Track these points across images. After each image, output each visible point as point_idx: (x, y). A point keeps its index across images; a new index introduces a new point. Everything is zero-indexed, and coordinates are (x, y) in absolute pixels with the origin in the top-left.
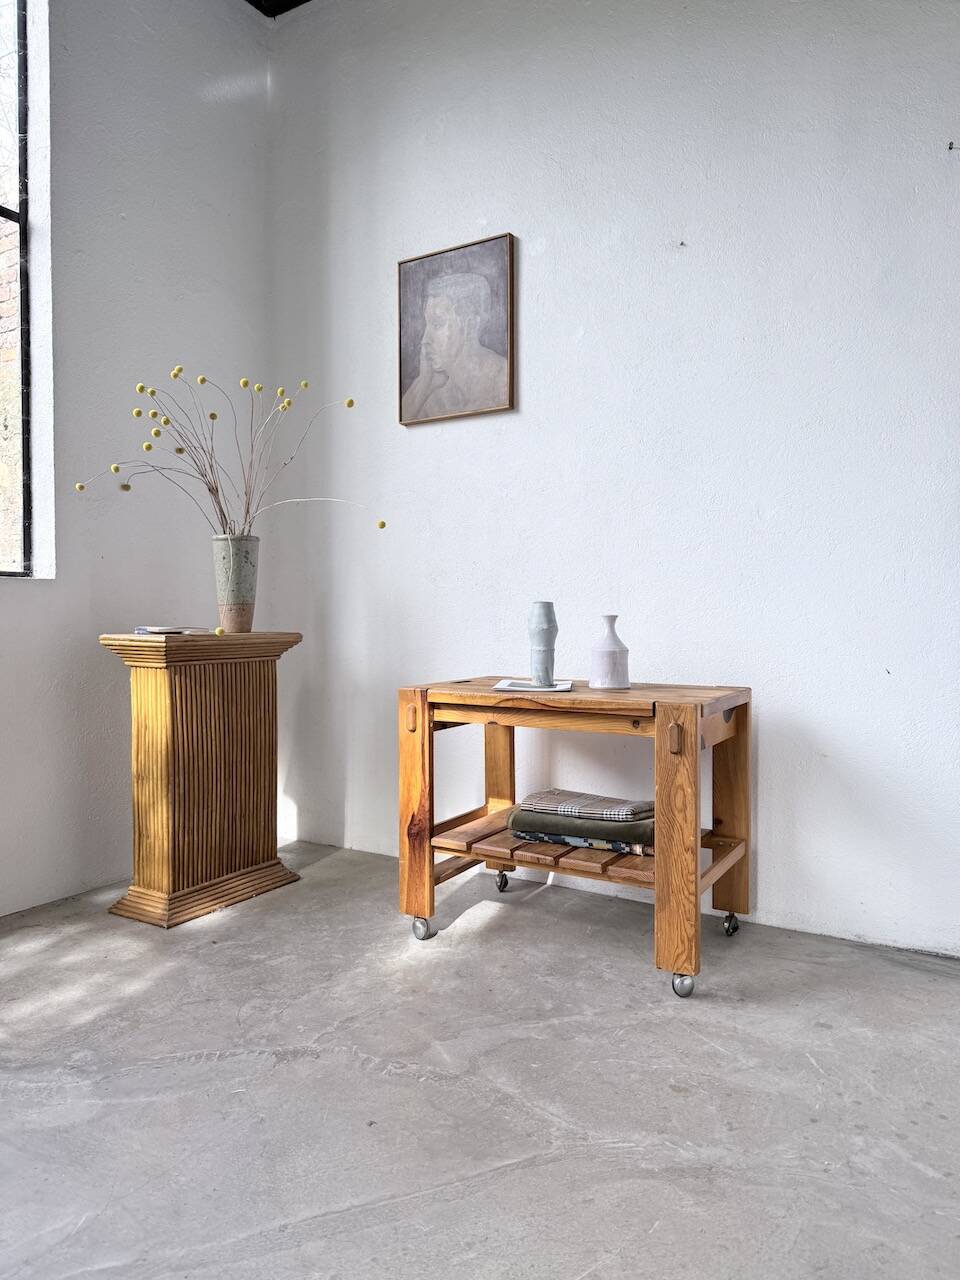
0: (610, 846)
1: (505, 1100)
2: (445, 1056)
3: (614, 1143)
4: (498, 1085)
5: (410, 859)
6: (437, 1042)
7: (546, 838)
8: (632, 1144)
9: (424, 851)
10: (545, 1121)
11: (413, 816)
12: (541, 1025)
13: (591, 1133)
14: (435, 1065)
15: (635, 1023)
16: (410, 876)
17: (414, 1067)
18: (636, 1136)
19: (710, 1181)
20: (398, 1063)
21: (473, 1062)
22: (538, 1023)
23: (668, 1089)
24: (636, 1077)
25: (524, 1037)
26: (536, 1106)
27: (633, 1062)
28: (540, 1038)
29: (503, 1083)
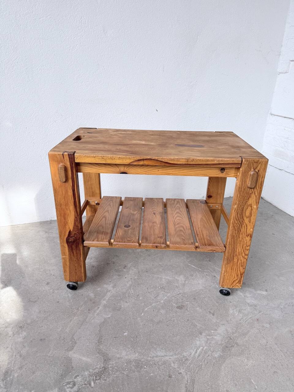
1: (139, 365)
2: (84, 359)
3: (196, 352)
4: (126, 357)
6: (71, 353)
8: (201, 348)
10: (165, 363)
12: (101, 308)
13: (185, 354)
14: (87, 370)
15: (130, 283)
17: (79, 379)
18: (198, 343)
19: (237, 344)
20: (69, 383)
21: (100, 352)
22: (99, 308)
23: (178, 310)
24: (163, 311)
25: (103, 320)
26: (153, 357)
27: (153, 304)
28: (109, 316)
29: (127, 355)
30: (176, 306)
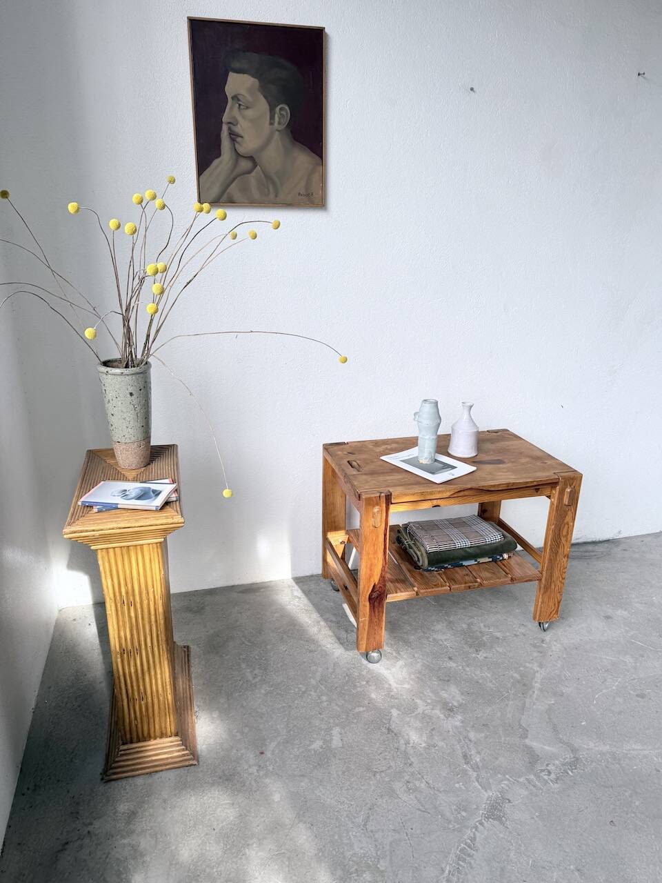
0: (491, 560)
1: (615, 757)
4: (597, 749)
5: (370, 615)
6: (527, 741)
7: (449, 567)
9: (383, 607)
10: (645, 757)
11: (374, 586)
12: (536, 691)
14: (557, 759)
15: (560, 662)
16: (369, 627)
17: (552, 767)
20: (542, 770)
21: (561, 741)
22: (534, 692)
23: (640, 699)
24: (620, 700)
25: (547, 707)
26: (629, 750)
27: (604, 691)
28: (553, 702)
29: (596, 746)
30: (635, 694)
